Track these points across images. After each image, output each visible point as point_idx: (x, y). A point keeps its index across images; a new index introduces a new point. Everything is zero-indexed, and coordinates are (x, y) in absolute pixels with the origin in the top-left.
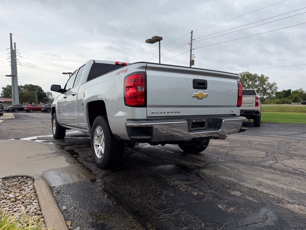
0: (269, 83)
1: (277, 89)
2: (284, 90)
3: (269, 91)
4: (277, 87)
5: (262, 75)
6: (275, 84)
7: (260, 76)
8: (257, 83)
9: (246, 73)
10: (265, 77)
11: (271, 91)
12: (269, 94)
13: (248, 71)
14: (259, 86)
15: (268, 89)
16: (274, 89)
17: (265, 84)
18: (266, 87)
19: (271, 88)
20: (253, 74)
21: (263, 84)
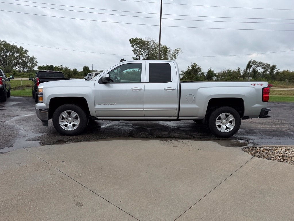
0: (28, 57)
1: (37, 63)
2: (47, 66)
3: (29, 65)
4: (36, 61)
5: (20, 47)
6: (34, 58)
7: (18, 47)
8: (16, 55)
9: (3, 41)
10: (24, 49)
11: (31, 65)
12: (29, 67)
13: (5, 40)
14: (18, 58)
15: (28, 62)
16: (34, 63)
17: (24, 57)
18: (26, 60)
19: (31, 61)
20: (11, 44)
21: (22, 56)
